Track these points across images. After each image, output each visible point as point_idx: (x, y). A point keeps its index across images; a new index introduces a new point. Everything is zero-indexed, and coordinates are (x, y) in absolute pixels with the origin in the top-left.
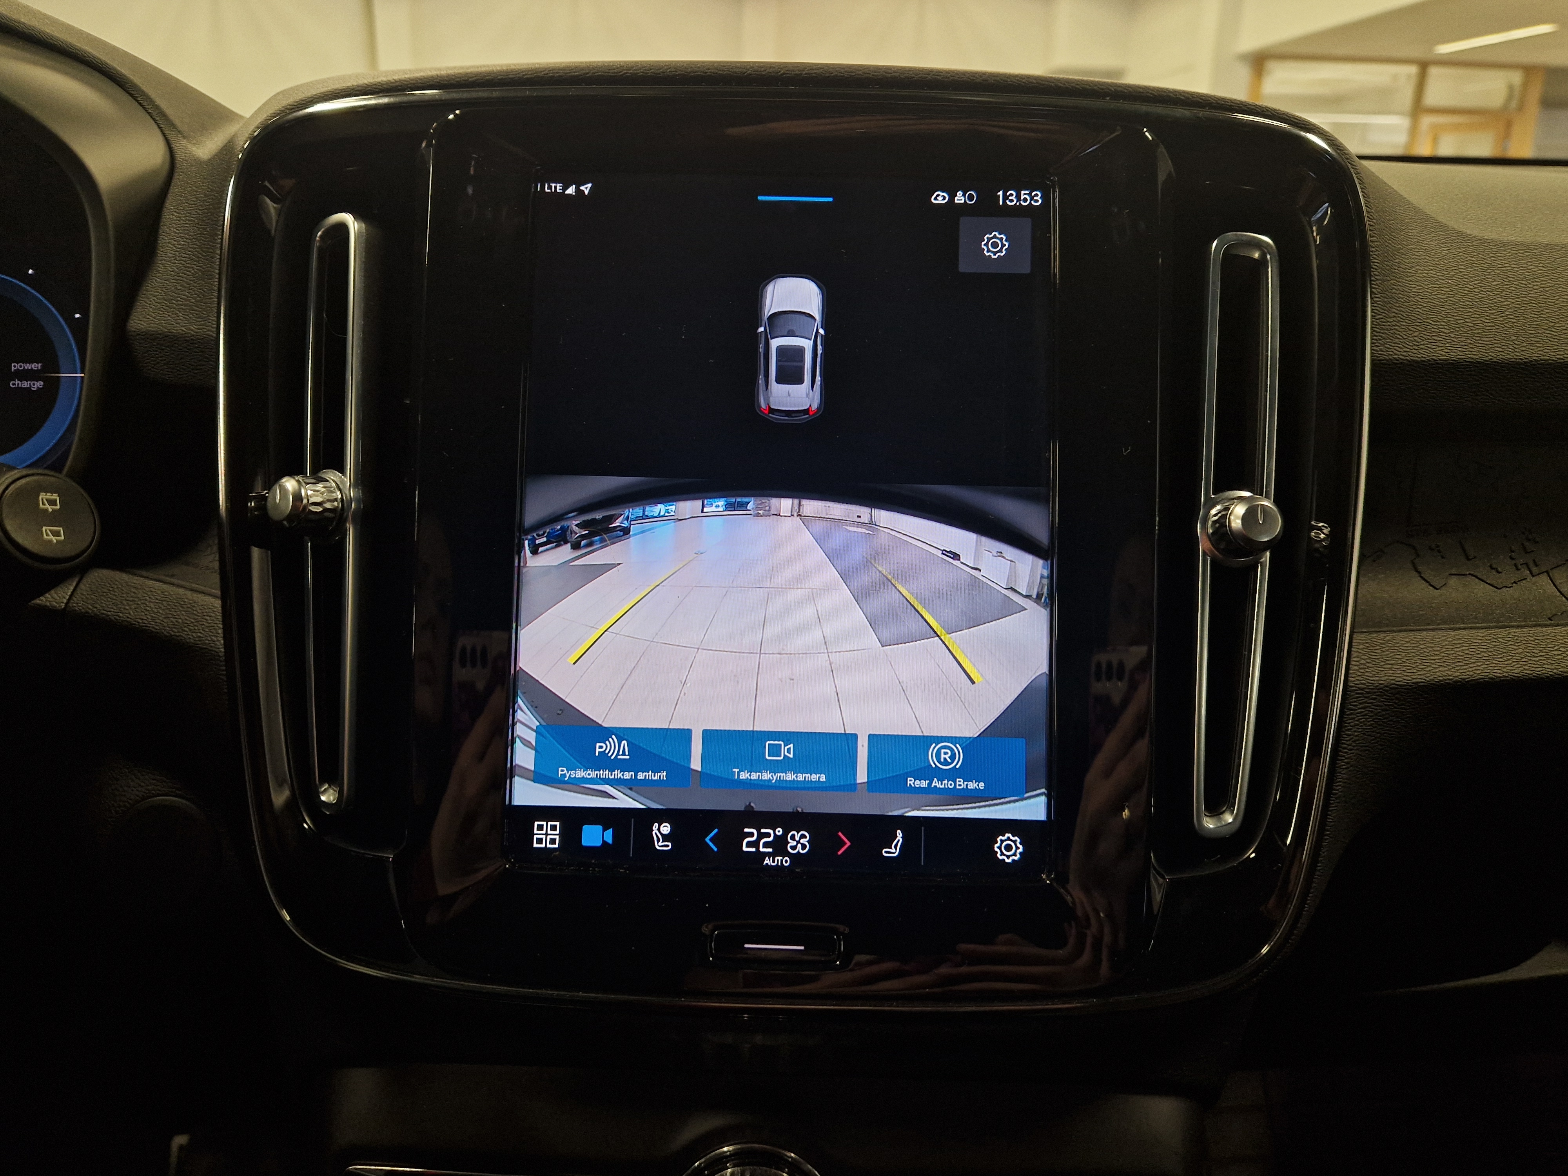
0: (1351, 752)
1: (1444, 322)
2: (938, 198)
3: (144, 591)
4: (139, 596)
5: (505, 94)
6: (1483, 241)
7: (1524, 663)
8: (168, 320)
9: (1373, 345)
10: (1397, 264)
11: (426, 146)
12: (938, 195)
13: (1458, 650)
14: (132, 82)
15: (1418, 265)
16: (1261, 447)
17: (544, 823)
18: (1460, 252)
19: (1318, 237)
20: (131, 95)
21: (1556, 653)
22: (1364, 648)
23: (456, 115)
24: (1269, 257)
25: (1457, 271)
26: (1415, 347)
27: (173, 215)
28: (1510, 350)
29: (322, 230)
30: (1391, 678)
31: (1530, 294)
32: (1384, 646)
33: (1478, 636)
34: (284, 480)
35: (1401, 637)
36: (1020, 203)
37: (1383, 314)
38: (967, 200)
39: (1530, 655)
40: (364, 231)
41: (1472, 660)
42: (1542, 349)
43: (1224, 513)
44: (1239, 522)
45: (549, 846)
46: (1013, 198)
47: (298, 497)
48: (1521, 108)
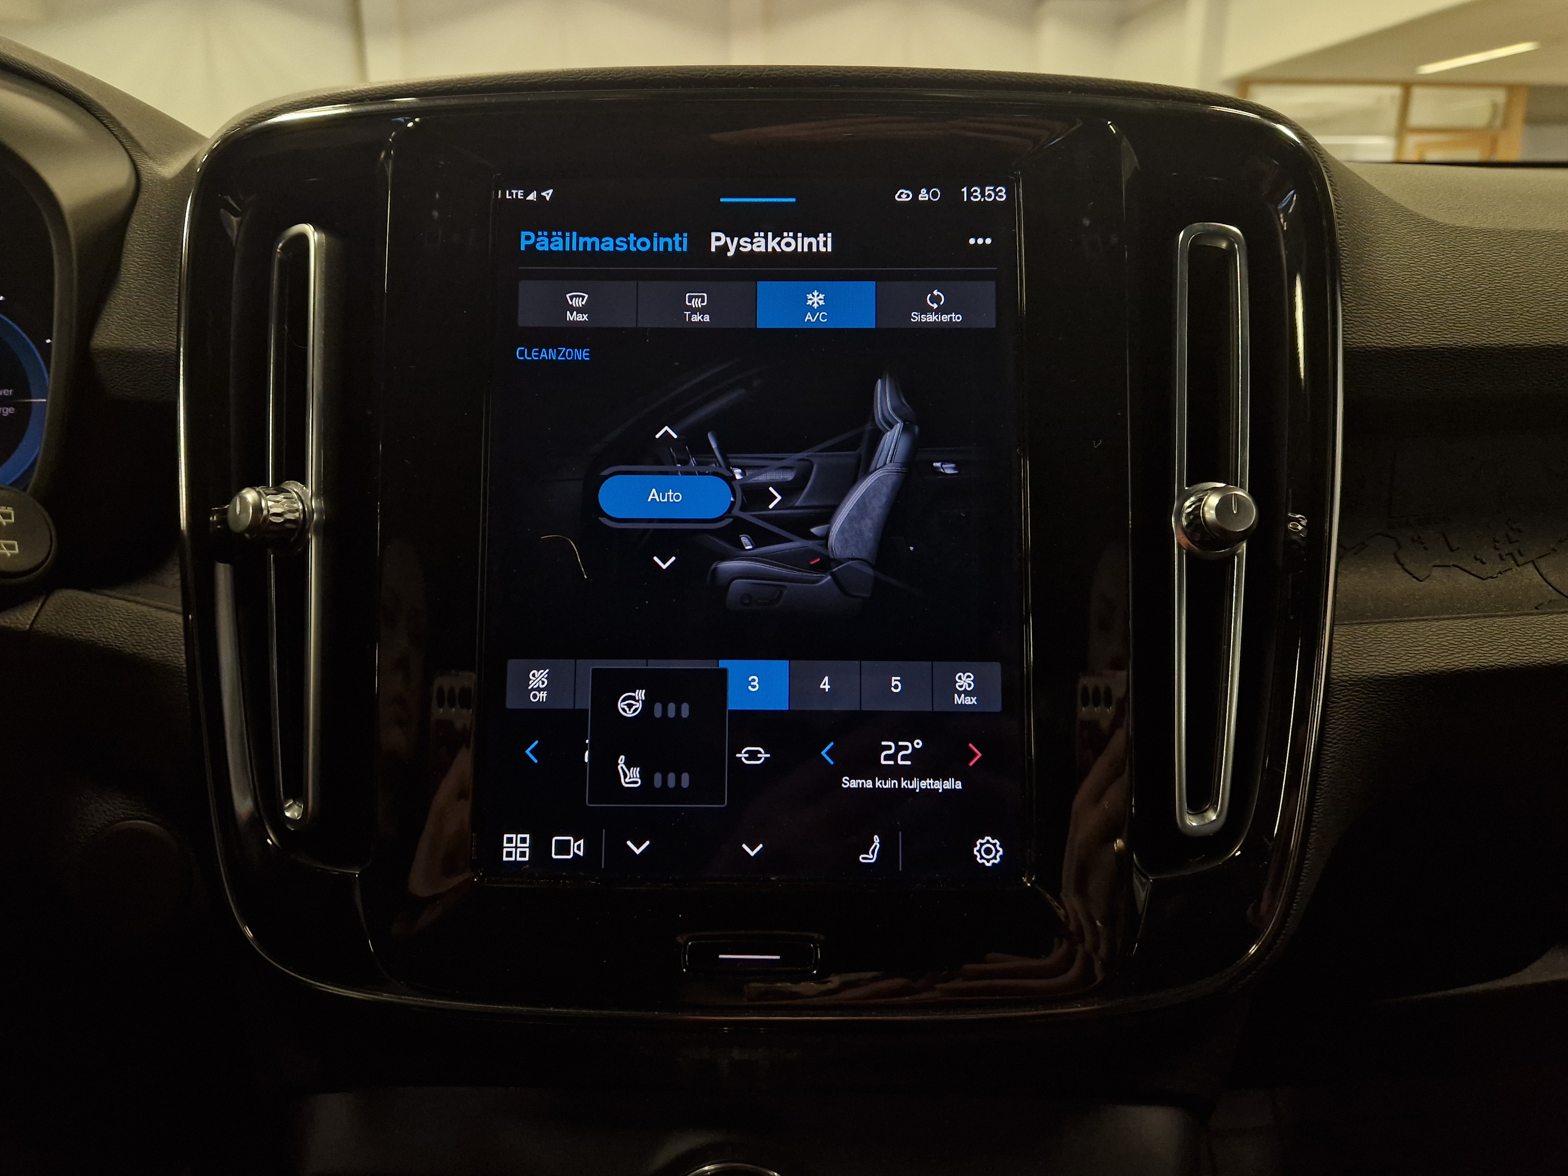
0: (1336, 746)
1: (1417, 309)
2: (902, 196)
3: (109, 610)
4: (103, 615)
5: (463, 102)
6: (1455, 229)
7: (1511, 652)
8: (131, 336)
9: (1345, 333)
10: (1367, 252)
11: (384, 157)
12: (902, 193)
13: (1442, 640)
14: (97, 104)
15: (1389, 253)
16: (1234, 438)
17: (514, 836)
18: (1432, 240)
19: (1285, 224)
20: (98, 118)
21: (1543, 641)
22: (1346, 640)
23: (415, 123)
24: (1236, 246)
25: (1429, 259)
26: (1388, 335)
27: (137, 233)
28: (1485, 335)
29: (283, 241)
30: (1374, 669)
31: (1504, 279)
32: (1367, 637)
33: (1463, 626)
34: (244, 491)
35: (1385, 629)
36: (984, 199)
37: (1355, 302)
38: (931, 197)
39: (1516, 644)
40: (324, 241)
41: (1457, 650)
42: (1517, 333)
43: (1197, 504)
44: (1213, 512)
45: (519, 859)
46: (977, 194)
47: (258, 508)
48: (1505, 124)
